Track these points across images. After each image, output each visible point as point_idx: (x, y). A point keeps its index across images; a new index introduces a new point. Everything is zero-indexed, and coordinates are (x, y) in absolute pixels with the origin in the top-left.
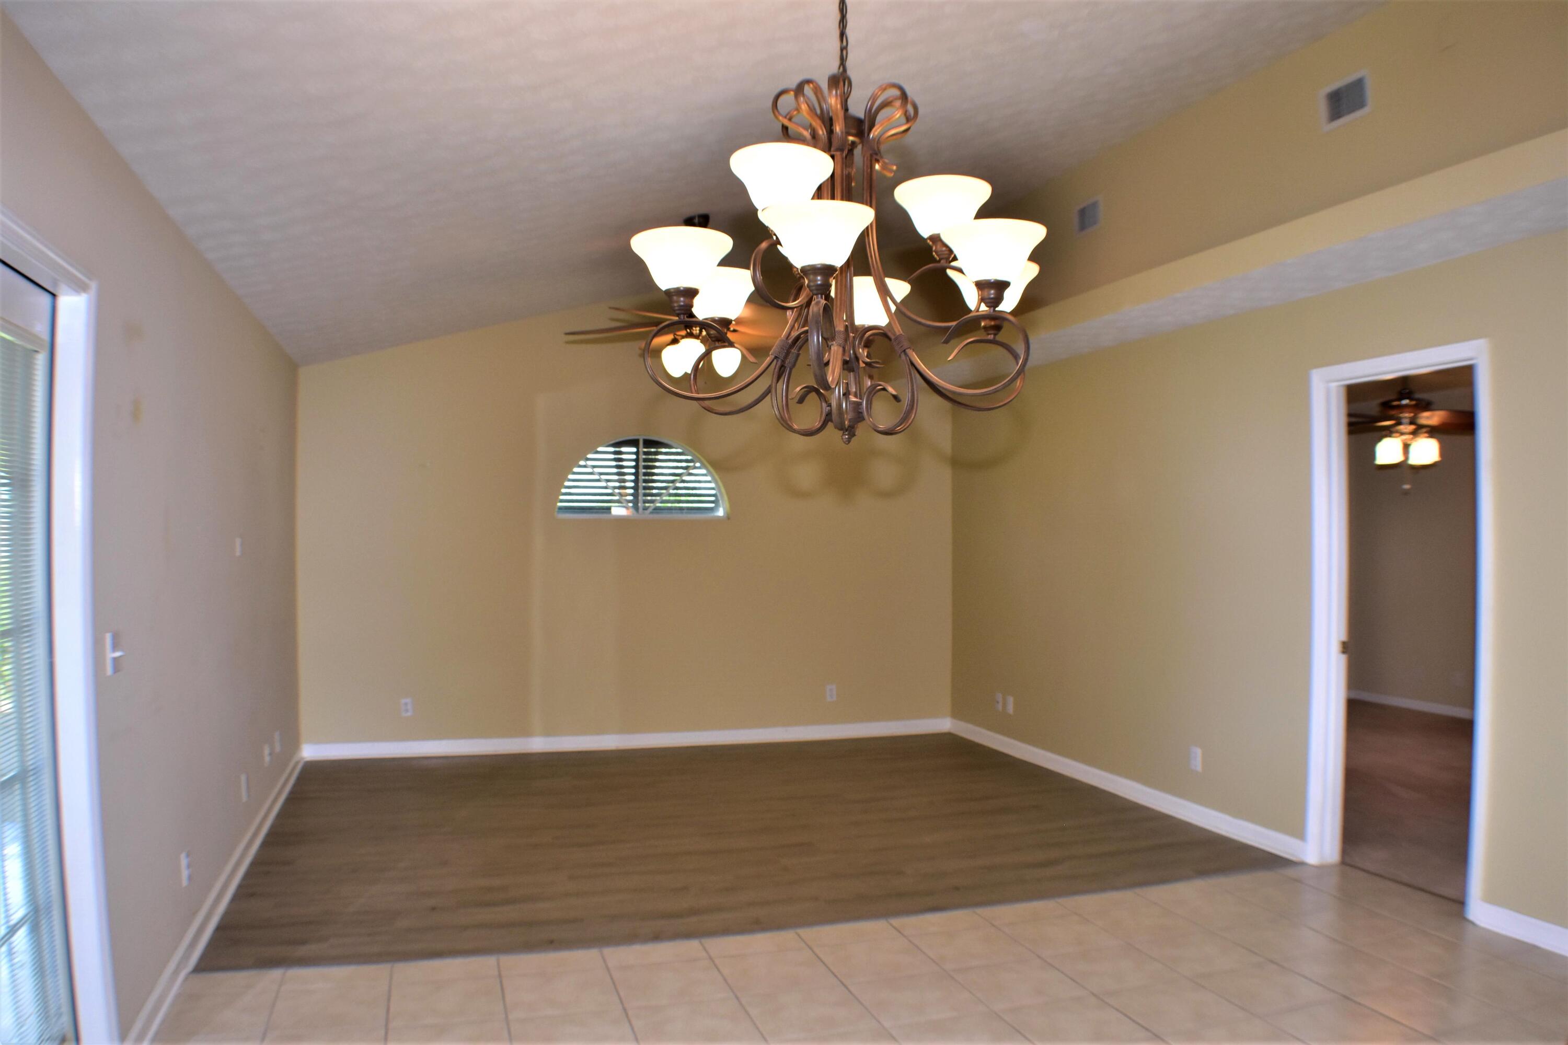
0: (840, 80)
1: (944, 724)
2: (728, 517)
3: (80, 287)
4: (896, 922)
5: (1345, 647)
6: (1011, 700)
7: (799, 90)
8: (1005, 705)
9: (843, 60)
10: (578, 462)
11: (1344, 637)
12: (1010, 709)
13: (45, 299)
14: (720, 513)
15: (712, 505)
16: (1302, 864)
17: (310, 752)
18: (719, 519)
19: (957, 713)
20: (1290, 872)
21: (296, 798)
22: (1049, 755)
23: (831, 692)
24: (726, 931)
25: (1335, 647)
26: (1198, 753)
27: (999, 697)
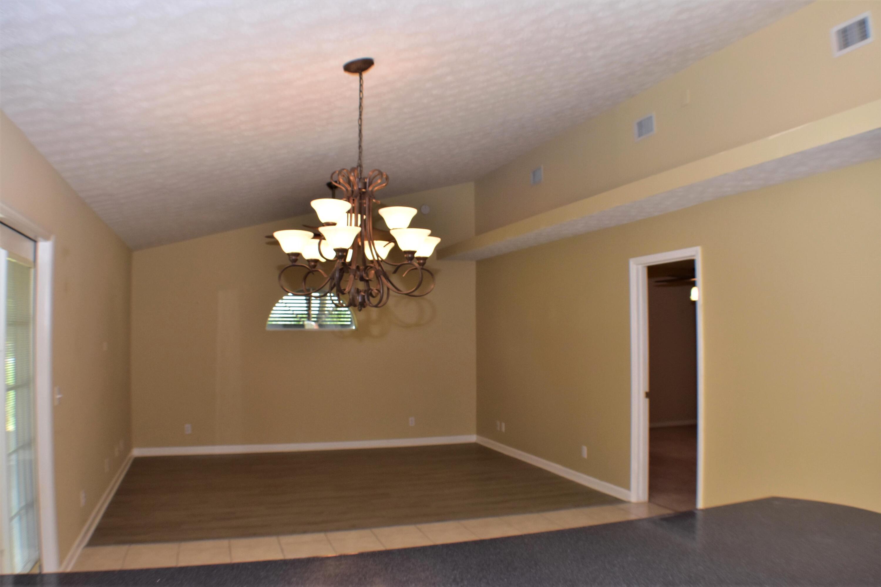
0: (360, 166)
1: (472, 438)
2: (356, 329)
3: (46, 238)
4: (420, 526)
5: (648, 395)
6: (503, 425)
7: (340, 172)
8: (501, 428)
9: (360, 158)
10: (278, 300)
11: (647, 390)
12: (503, 429)
13: (31, 244)
14: (354, 328)
15: (349, 323)
16: (629, 502)
17: (137, 452)
18: (353, 330)
19: (480, 432)
20: (622, 506)
21: (130, 475)
22: (520, 452)
23: (412, 421)
24: (338, 529)
25: (642, 395)
26: (585, 449)
27: (498, 423)
